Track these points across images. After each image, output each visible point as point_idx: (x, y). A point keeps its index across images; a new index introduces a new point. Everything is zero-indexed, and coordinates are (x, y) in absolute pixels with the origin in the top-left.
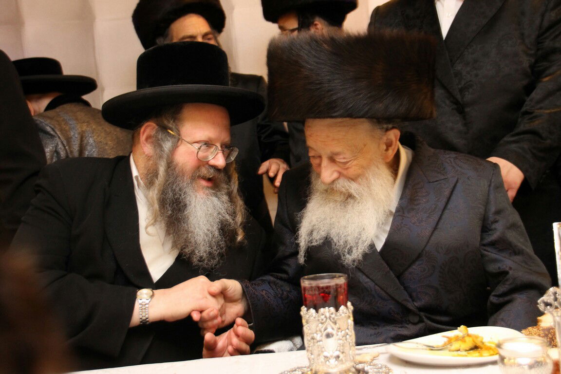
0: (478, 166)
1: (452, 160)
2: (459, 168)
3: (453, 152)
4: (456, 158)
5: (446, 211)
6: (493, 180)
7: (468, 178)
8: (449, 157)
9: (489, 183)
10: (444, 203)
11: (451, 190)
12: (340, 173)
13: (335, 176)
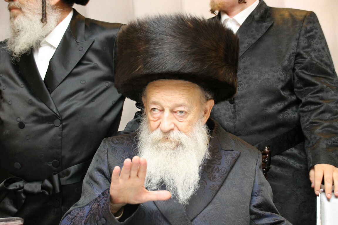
6: (258, 161)
10: (230, 168)
11: (235, 160)
12: (175, 125)
13: (172, 126)
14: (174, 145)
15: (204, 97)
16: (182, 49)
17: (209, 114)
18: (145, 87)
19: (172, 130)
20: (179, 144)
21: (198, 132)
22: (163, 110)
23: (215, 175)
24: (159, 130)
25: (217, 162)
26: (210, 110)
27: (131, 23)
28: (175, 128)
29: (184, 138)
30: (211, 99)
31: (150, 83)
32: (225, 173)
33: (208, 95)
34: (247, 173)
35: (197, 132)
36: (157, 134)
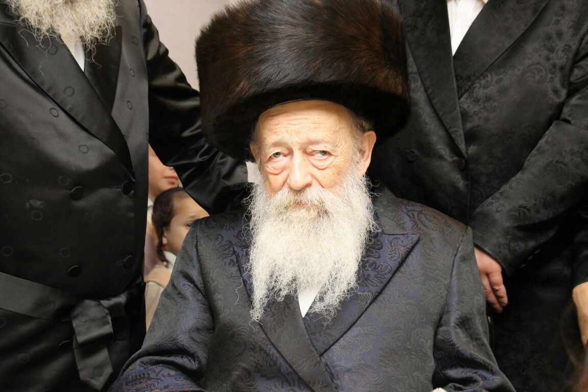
0: (445, 228)
1: (416, 214)
2: (422, 226)
3: (419, 204)
4: (420, 212)
5: (398, 274)
6: (460, 249)
7: (431, 241)
8: (413, 210)
9: (455, 252)
10: (397, 264)
11: (409, 250)
12: (313, 176)
13: (309, 179)
14: (313, 213)
15: (357, 127)
16: (310, 43)
17: (368, 157)
18: (256, 124)
19: (309, 185)
20: (323, 212)
21: (352, 186)
22: (290, 153)
23: (369, 275)
24: (286, 189)
25: (373, 253)
26: (369, 151)
27: (216, 16)
28: (315, 183)
29: (330, 199)
30: (370, 130)
31: (262, 114)
32: (389, 273)
33: (364, 124)
34: (432, 271)
35: (350, 187)
36: (284, 196)
